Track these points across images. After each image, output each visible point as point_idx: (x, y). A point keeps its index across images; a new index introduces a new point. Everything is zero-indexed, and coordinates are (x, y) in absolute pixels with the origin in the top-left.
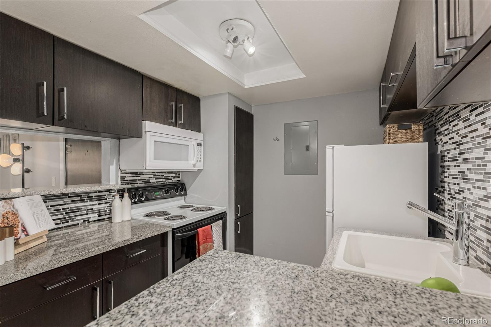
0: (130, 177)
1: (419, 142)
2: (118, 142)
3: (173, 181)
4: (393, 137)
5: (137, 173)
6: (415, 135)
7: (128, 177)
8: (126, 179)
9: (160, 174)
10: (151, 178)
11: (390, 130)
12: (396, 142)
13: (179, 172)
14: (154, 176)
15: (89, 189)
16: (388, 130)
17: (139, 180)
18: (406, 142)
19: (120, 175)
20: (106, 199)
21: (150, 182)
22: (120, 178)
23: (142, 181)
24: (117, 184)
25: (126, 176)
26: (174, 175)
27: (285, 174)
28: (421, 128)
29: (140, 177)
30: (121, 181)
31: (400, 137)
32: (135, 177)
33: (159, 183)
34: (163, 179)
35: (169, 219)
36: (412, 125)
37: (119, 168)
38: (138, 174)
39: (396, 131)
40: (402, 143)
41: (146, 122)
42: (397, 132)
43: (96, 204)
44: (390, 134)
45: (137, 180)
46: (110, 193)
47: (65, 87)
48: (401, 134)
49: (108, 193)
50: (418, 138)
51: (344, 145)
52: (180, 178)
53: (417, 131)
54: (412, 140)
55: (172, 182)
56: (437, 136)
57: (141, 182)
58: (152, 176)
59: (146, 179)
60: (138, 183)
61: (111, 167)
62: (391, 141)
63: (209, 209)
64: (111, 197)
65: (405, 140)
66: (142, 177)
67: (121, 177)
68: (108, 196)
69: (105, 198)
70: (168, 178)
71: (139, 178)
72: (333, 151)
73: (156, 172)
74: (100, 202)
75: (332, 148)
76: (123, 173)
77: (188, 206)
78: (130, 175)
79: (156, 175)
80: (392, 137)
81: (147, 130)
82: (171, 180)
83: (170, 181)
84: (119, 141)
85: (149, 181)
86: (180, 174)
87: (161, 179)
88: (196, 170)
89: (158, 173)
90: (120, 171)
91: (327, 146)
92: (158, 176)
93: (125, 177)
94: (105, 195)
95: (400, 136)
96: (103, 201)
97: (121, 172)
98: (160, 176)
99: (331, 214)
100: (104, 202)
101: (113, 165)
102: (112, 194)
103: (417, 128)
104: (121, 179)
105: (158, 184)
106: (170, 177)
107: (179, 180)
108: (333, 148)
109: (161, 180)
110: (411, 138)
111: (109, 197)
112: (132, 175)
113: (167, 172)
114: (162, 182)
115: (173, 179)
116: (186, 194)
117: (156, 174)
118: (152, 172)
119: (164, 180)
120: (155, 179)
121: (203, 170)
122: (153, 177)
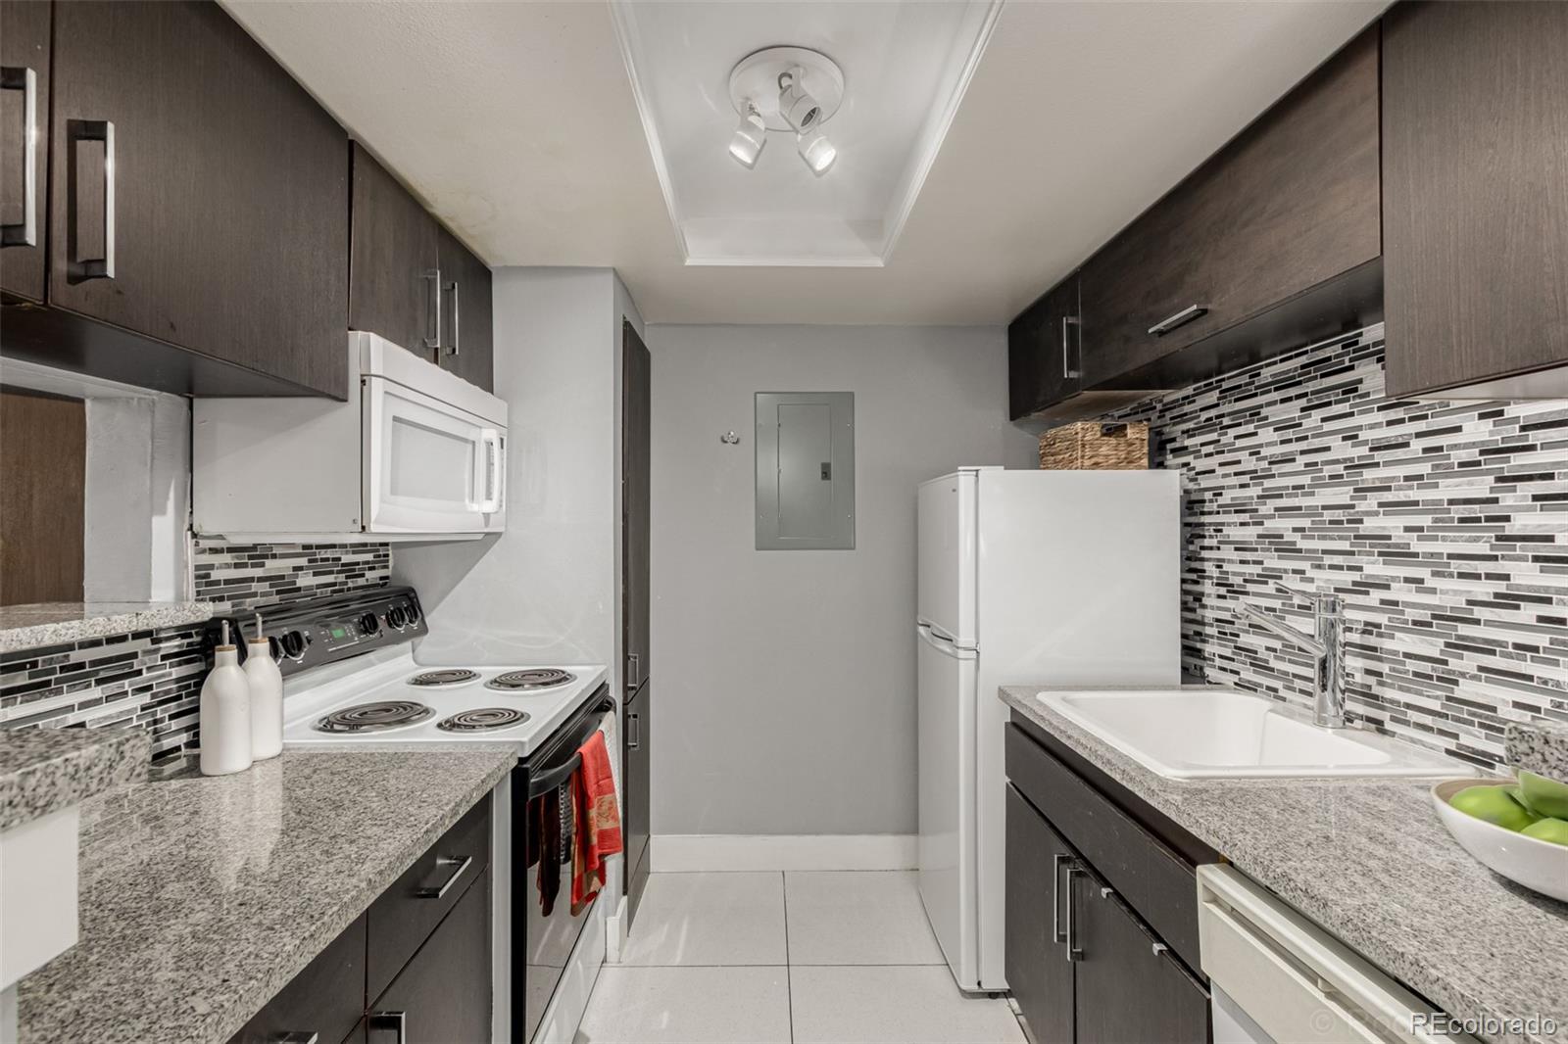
0: (228, 566)
1: (1140, 467)
2: (185, 408)
3: (367, 580)
4: (1091, 454)
5: (255, 547)
6: (1133, 451)
7: (220, 567)
8: (215, 575)
9: (329, 554)
10: (300, 568)
11: (1084, 437)
12: (1096, 465)
13: (387, 544)
14: (310, 561)
15: (99, 629)
16: (1080, 435)
17: (260, 579)
18: (1116, 466)
19: (192, 559)
20: (139, 673)
21: (298, 585)
22: (191, 572)
23: (271, 586)
24: (180, 598)
25: (216, 563)
26: (370, 557)
27: (757, 549)
28: (1146, 436)
29: (262, 565)
30: (197, 585)
31: (1105, 453)
32: (244, 565)
33: (326, 591)
34: (339, 572)
35: (459, 726)
36: (1128, 427)
37: (187, 526)
38: (256, 554)
39: (1097, 440)
40: (1108, 467)
41: (369, 337)
42: (1099, 442)
43: (96, 702)
44: (1083, 446)
45: (252, 579)
46: (155, 641)
47: (112, 122)
48: (1108, 447)
49: (145, 643)
50: (1140, 458)
51: (1003, 467)
52: (386, 567)
53: (1137, 442)
54: (1128, 463)
55: (366, 583)
56: (1170, 456)
57: (265, 587)
58: (303, 561)
59: (283, 577)
60: (254, 595)
61: (156, 521)
62: (1087, 463)
63: (556, 677)
64: (159, 663)
65: (1113, 461)
66: (272, 566)
67: (198, 568)
68: (146, 658)
69: (136, 668)
70: (354, 570)
71: (258, 572)
72: (977, 481)
73: (319, 547)
74: (112, 687)
75: (975, 473)
76: (203, 551)
77: (453, 673)
78: (228, 558)
79: (318, 557)
80: (1088, 452)
81: (373, 372)
82: (363, 575)
83: (361, 582)
84: (191, 408)
85: (294, 583)
86: (390, 552)
87: (331, 572)
88: (480, 537)
89: (323, 551)
90: (190, 542)
91: (960, 468)
92: (323, 560)
93: (211, 567)
94: (134, 655)
95: (1104, 450)
96: (126, 682)
97: (197, 544)
98: (327, 559)
99: (973, 654)
100: (130, 686)
101: (163, 512)
102: (162, 645)
103: (1137, 436)
104: (197, 577)
105: (322, 593)
106: (358, 564)
107: (387, 578)
108: (977, 476)
109: (333, 576)
110: (1126, 458)
111: (149, 660)
112: (237, 558)
113: (353, 545)
114: (334, 584)
115: (369, 575)
116: (424, 630)
117: (315, 554)
118: (305, 547)
119: (341, 578)
120: (315, 574)
121: (503, 536)
122: (308, 568)
